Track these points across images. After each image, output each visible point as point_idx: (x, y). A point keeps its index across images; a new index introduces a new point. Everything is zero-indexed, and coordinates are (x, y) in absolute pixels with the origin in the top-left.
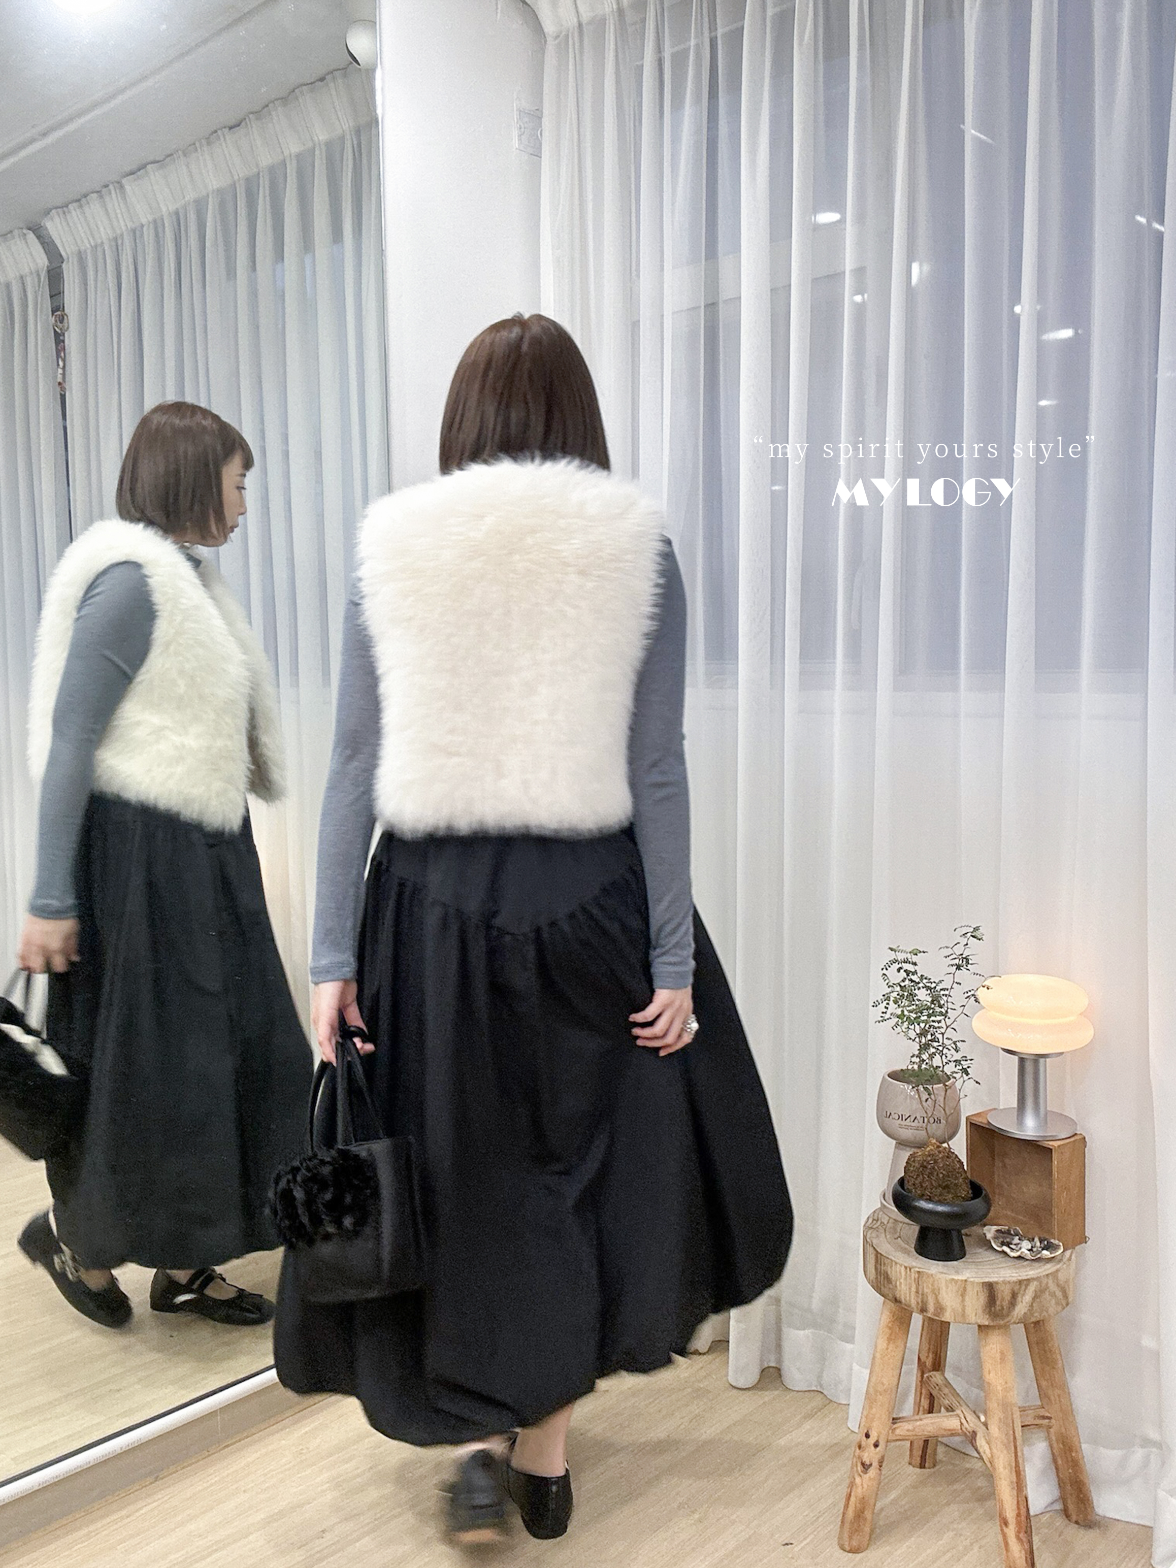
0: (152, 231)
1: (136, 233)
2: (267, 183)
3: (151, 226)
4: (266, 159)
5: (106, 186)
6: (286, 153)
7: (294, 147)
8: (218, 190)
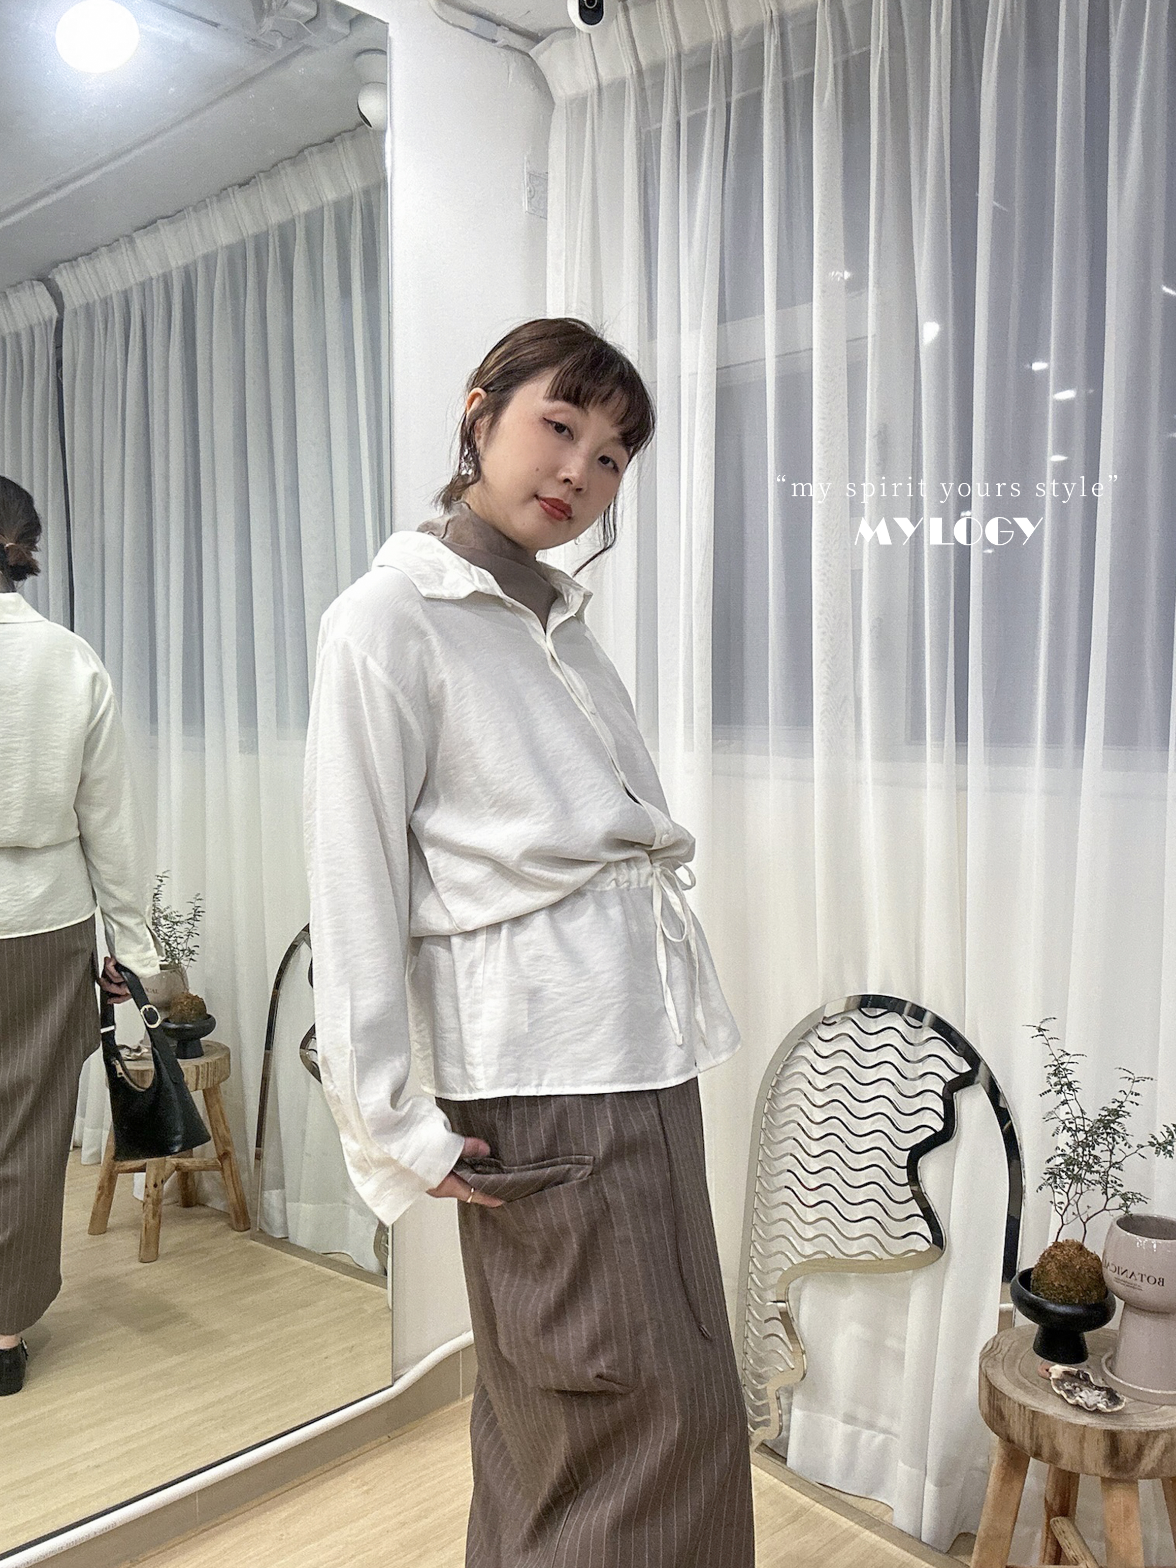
0: (162, 286)
1: (145, 287)
2: (277, 239)
3: (161, 279)
4: (275, 217)
5: (118, 240)
6: (296, 212)
7: (303, 207)
8: (227, 247)
